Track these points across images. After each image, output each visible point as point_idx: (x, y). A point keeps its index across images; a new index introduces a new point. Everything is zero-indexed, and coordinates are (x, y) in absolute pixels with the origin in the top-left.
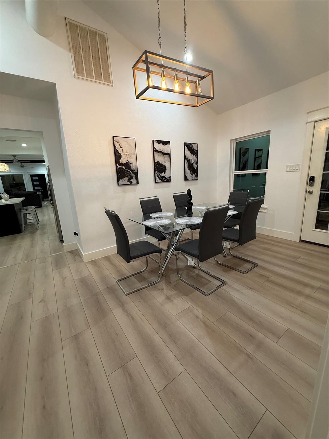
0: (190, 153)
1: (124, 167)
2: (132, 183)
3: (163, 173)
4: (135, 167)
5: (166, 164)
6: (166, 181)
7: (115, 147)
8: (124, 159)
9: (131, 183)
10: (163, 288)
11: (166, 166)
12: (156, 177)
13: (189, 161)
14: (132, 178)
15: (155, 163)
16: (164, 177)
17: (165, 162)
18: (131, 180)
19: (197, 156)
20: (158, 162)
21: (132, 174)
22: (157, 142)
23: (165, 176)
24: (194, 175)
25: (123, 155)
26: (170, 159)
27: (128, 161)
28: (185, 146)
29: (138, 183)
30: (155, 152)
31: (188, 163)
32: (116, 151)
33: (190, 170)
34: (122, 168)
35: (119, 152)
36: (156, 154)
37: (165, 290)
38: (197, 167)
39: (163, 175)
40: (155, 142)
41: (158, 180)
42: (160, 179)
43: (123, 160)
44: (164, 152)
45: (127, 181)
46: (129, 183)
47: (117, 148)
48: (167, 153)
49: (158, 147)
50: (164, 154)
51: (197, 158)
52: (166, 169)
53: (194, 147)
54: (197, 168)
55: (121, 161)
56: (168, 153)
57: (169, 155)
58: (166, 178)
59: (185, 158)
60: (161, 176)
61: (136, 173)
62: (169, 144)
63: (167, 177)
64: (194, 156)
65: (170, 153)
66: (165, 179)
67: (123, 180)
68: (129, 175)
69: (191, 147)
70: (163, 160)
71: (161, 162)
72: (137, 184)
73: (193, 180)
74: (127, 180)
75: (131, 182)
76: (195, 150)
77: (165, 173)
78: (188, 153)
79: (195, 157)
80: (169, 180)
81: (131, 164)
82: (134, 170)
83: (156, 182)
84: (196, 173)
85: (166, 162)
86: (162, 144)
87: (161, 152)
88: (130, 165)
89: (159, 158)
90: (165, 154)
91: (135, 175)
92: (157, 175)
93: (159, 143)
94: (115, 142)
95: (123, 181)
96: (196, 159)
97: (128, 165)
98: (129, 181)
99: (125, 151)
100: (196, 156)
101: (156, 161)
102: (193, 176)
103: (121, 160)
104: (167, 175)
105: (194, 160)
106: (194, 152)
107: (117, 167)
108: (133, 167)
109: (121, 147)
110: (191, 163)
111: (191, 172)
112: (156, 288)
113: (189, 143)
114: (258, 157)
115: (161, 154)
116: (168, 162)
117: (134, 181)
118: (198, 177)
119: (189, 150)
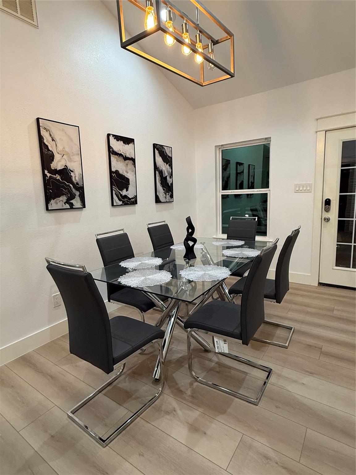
0: (163, 160)
1: (58, 177)
2: (74, 207)
3: (125, 190)
4: (78, 178)
5: (129, 175)
6: (130, 204)
7: (41, 138)
8: (59, 161)
9: (72, 207)
10: (174, 408)
11: (129, 179)
12: (115, 197)
13: (161, 173)
14: (73, 197)
15: (111, 172)
16: (126, 197)
17: (127, 173)
18: (72, 201)
19: (171, 166)
20: (117, 172)
21: (74, 190)
22: (115, 138)
23: (128, 196)
24: (168, 194)
25: (58, 154)
26: (135, 167)
27: (66, 166)
28: (156, 149)
29: (84, 206)
30: (112, 154)
31: (160, 177)
32: (42, 146)
33: (163, 187)
34: (56, 179)
35: (50, 148)
36: (113, 158)
37: (179, 412)
38: (171, 182)
39: (124, 193)
40: (111, 138)
41: (117, 201)
42: (120, 200)
43: (58, 164)
44: (125, 156)
45: (65, 203)
46: (68, 206)
47: (45, 141)
48: (130, 157)
49: (117, 146)
50: (126, 158)
51: (172, 168)
52: (129, 184)
53: (167, 151)
54: (172, 184)
55: (53, 166)
56: (132, 158)
57: (133, 160)
58: (130, 199)
59: (156, 168)
60: (121, 195)
61: (81, 189)
62: (133, 143)
63: (131, 197)
64: (168, 165)
65: (134, 158)
66: (127, 201)
67: (58, 201)
68: (69, 191)
69: (164, 151)
70: (124, 168)
71: (121, 172)
72: (83, 208)
73: (167, 202)
74: (65, 201)
75: (72, 205)
76: (169, 157)
77: (127, 190)
78: (159, 159)
79: (169, 167)
80: (133, 202)
81: (72, 171)
82: (77, 184)
83: (114, 204)
84: (170, 192)
85: (130, 172)
86: (122, 142)
87: (120, 155)
88: (70, 173)
89: (119, 165)
90: (127, 160)
91: (80, 192)
92: (115, 194)
93: (118, 140)
94: (41, 129)
95: (57, 203)
96: (170, 171)
97: (65, 173)
98: (67, 202)
99: (60, 148)
100: (169, 165)
101: (113, 170)
102: (167, 196)
103: (53, 163)
104: (130, 193)
105: (168, 172)
106: (168, 160)
107: (44, 176)
108: (75, 177)
109: (53, 140)
110: (164, 176)
111: (164, 190)
112: (159, 410)
113: (161, 145)
114: (240, 173)
115: (121, 159)
116: (132, 172)
117: (77, 203)
118: (173, 198)
119: (160, 156)
